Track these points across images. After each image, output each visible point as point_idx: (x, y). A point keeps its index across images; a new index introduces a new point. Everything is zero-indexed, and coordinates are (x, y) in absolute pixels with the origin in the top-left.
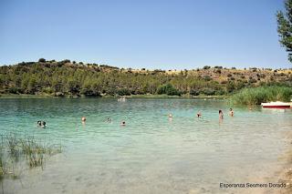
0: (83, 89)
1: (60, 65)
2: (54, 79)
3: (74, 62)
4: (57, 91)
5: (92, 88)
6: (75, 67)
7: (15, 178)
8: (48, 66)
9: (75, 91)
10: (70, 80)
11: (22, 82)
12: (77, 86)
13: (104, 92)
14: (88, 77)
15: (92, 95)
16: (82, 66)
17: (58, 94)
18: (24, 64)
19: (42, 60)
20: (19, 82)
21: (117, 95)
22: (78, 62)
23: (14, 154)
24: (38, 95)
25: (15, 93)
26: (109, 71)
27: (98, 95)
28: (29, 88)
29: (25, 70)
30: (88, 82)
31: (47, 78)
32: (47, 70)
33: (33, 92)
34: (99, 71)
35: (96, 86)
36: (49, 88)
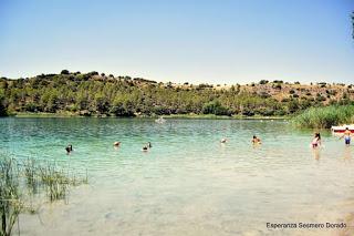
0: (113, 106)
1: (86, 77)
2: (79, 96)
3: (103, 75)
4: (82, 109)
5: (124, 106)
6: (104, 80)
7: (33, 212)
8: (71, 79)
9: (103, 109)
10: (97, 96)
11: (42, 97)
12: (107, 103)
13: (138, 111)
14: (119, 93)
15: (124, 114)
16: (111, 79)
17: (83, 112)
18: (43, 76)
19: (65, 72)
21: (154, 114)
22: (107, 75)
23: (31, 183)
24: (61, 114)
25: (33, 111)
26: (144, 85)
27: (130, 115)
28: (50, 105)
29: (45, 84)
30: (120, 98)
31: (71, 93)
32: (71, 83)
33: (54, 109)
34: (132, 85)
35: (129, 103)
36: (72, 106)
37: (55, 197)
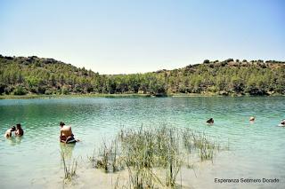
0: (248, 87)
1: (223, 64)
2: (218, 79)
3: (238, 61)
4: (221, 90)
5: (257, 87)
6: (238, 65)
7: (189, 167)
9: (239, 89)
10: (233, 79)
11: (190, 82)
12: (241, 84)
13: (271, 90)
14: (252, 75)
15: (257, 93)
16: (245, 64)
17: (222, 92)
18: (191, 66)
19: (207, 62)
20: (187, 83)
22: (241, 60)
23: (187, 145)
24: (204, 94)
25: (184, 92)
26: (277, 66)
27: (264, 94)
28: (196, 88)
29: (192, 72)
30: (253, 80)
31: (211, 78)
32: (212, 70)
33: (199, 91)
34: (264, 67)
35: (261, 83)
36: (213, 88)
37: (204, 158)
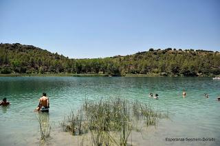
0: (182, 69)
1: (164, 52)
2: (160, 63)
3: (175, 49)
4: (162, 71)
5: (189, 69)
6: (175, 53)
8: (155, 54)
9: (175, 71)
10: (171, 63)
11: (139, 65)
12: (177, 68)
13: (200, 72)
14: (186, 60)
15: (189, 74)
16: (181, 52)
17: (163, 73)
19: (151, 50)
20: (136, 66)
21: (212, 75)
22: (177, 49)
24: (149, 75)
25: (134, 73)
26: (204, 54)
27: (194, 75)
28: (143, 70)
30: (186, 64)
31: (155, 62)
32: (155, 56)
33: (145, 72)
34: (195, 55)
35: (193, 67)
36: (156, 70)
